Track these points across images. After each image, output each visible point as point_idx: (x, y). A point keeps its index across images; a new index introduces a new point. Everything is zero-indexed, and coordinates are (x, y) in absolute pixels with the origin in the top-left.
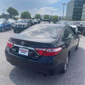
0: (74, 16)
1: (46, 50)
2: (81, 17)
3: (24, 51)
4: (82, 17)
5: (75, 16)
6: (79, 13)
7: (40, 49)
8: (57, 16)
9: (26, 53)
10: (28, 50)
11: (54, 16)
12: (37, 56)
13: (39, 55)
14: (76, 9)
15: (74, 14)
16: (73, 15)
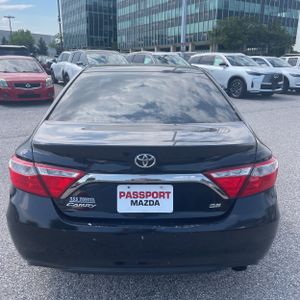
0: (91, 34)
1: (251, 172)
2: (116, 40)
3: (149, 194)
4: (119, 38)
5: (96, 34)
6: (106, 23)
7: (232, 173)
8: (28, 32)
9: (161, 200)
10: (170, 189)
11: (16, 33)
12: (219, 205)
13: (226, 198)
14: (95, 10)
15: (91, 26)
16: (90, 31)
